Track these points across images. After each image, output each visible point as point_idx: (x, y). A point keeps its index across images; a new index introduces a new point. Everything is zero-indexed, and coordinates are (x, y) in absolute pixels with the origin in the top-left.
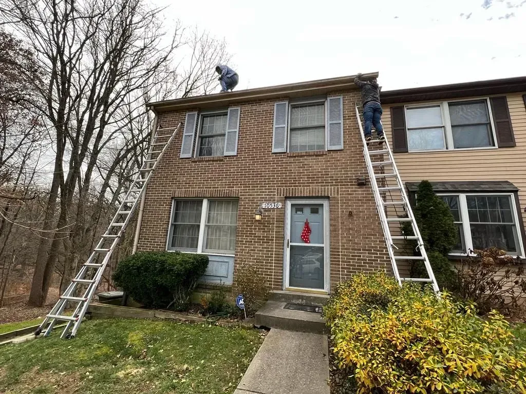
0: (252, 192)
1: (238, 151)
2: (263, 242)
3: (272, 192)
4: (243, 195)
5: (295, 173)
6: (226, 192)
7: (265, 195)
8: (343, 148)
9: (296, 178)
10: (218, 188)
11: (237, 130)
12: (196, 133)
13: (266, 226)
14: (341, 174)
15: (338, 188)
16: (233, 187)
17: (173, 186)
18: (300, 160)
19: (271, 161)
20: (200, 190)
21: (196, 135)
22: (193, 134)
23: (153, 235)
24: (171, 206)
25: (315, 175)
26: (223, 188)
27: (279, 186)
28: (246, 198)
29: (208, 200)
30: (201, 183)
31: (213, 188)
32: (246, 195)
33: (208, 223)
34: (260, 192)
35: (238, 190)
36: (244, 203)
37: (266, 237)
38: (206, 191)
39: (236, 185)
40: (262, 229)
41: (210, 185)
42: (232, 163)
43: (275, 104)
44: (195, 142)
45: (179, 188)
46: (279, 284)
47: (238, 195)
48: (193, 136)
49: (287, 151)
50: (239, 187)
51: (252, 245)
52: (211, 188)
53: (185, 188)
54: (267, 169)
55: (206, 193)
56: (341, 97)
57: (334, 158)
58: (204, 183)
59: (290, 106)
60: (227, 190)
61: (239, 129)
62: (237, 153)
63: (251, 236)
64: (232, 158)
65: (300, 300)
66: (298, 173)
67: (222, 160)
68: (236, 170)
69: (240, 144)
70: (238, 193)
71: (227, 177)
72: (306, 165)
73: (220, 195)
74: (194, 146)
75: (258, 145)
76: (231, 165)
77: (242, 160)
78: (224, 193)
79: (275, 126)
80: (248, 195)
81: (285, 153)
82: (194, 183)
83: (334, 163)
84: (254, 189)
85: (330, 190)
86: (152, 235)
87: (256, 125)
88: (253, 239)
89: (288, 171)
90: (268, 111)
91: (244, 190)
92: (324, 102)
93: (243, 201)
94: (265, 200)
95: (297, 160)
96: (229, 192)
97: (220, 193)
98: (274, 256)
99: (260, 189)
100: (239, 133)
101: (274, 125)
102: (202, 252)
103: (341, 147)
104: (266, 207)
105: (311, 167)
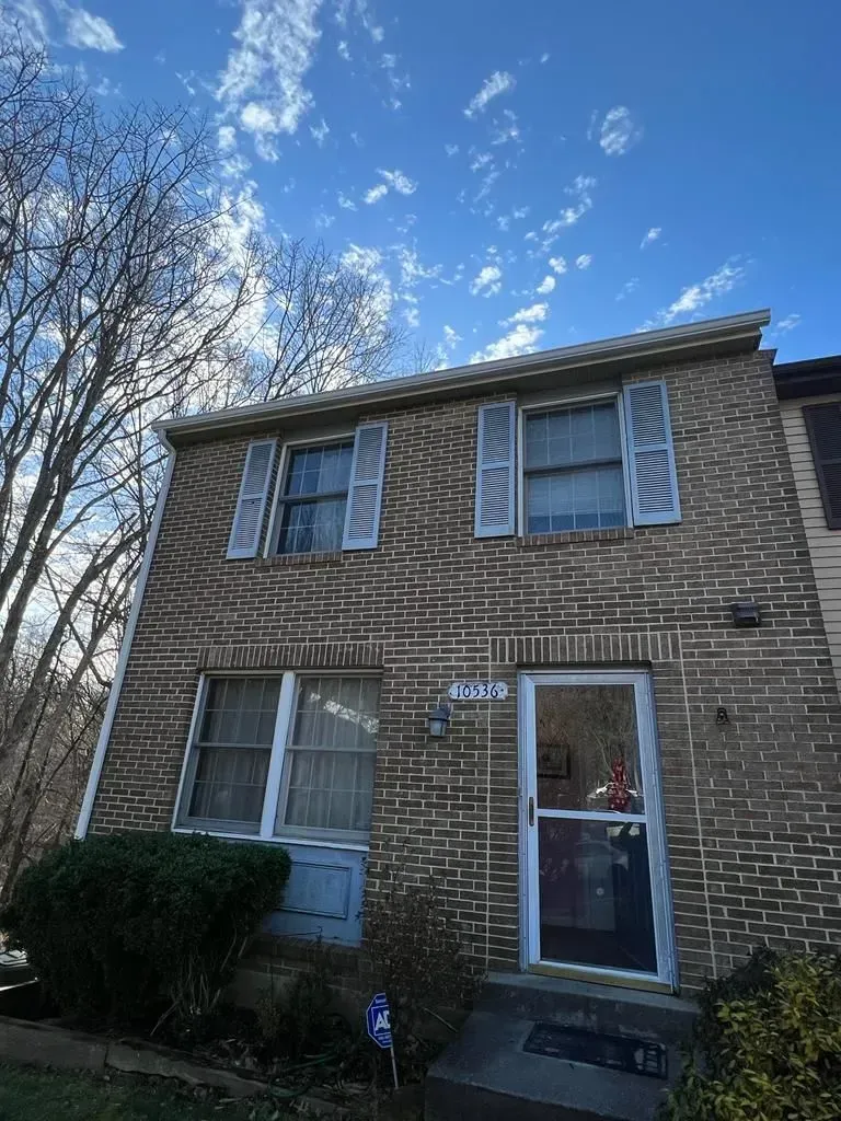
0: (420, 652)
1: (380, 537)
2: (453, 806)
3: (477, 650)
4: (394, 661)
5: (543, 593)
6: (348, 652)
7: (457, 660)
8: (679, 519)
9: (546, 609)
10: (323, 640)
11: (379, 482)
12: (271, 494)
13: (463, 756)
14: (680, 594)
15: (675, 637)
16: (367, 638)
17: (203, 637)
18: (555, 556)
19: (473, 561)
20: (275, 648)
21: (270, 499)
22: (264, 495)
23: (140, 779)
24: (195, 692)
25: (603, 598)
26: (339, 639)
27: (499, 633)
28: (404, 669)
29: (297, 675)
30: (279, 627)
31: (311, 640)
32: (402, 661)
33: (295, 742)
34: (444, 651)
35: (381, 645)
36: (397, 684)
37: (463, 789)
38: (293, 649)
39: (374, 630)
40: (451, 764)
41: (303, 633)
42: (363, 570)
43: (481, 412)
44: (267, 516)
45: (220, 643)
46: (509, 948)
47: (380, 660)
48: (263, 502)
49: (516, 531)
50: (383, 637)
51: (421, 813)
52: (304, 640)
53: (234, 642)
54: (462, 583)
55: (291, 656)
56: (662, 383)
57: (655, 548)
58: (286, 627)
59: (520, 412)
60: (349, 645)
61: (385, 477)
62: (379, 543)
63: (419, 787)
64: (362, 557)
65: (580, 1015)
66: (552, 593)
67: (335, 563)
68: (374, 589)
69: (387, 518)
70: (381, 654)
71: (349, 610)
72: (573, 569)
73: (328, 660)
74: (265, 527)
75: (437, 520)
76: (361, 576)
77: (392, 561)
78: (341, 654)
79: (480, 467)
80: (409, 660)
81: (511, 537)
82: (259, 628)
83: (655, 563)
84: (427, 643)
85: (653, 643)
86: (136, 779)
87: (430, 466)
88: (423, 796)
89: (521, 587)
90: (461, 427)
91: (396, 645)
92: (615, 397)
93: (394, 677)
94: (458, 676)
95: (546, 556)
96: (354, 652)
97: (329, 654)
98: (488, 852)
99: (442, 643)
100: (384, 489)
101: (479, 462)
102: (275, 835)
103: (675, 515)
104: (462, 697)
105: (589, 575)
